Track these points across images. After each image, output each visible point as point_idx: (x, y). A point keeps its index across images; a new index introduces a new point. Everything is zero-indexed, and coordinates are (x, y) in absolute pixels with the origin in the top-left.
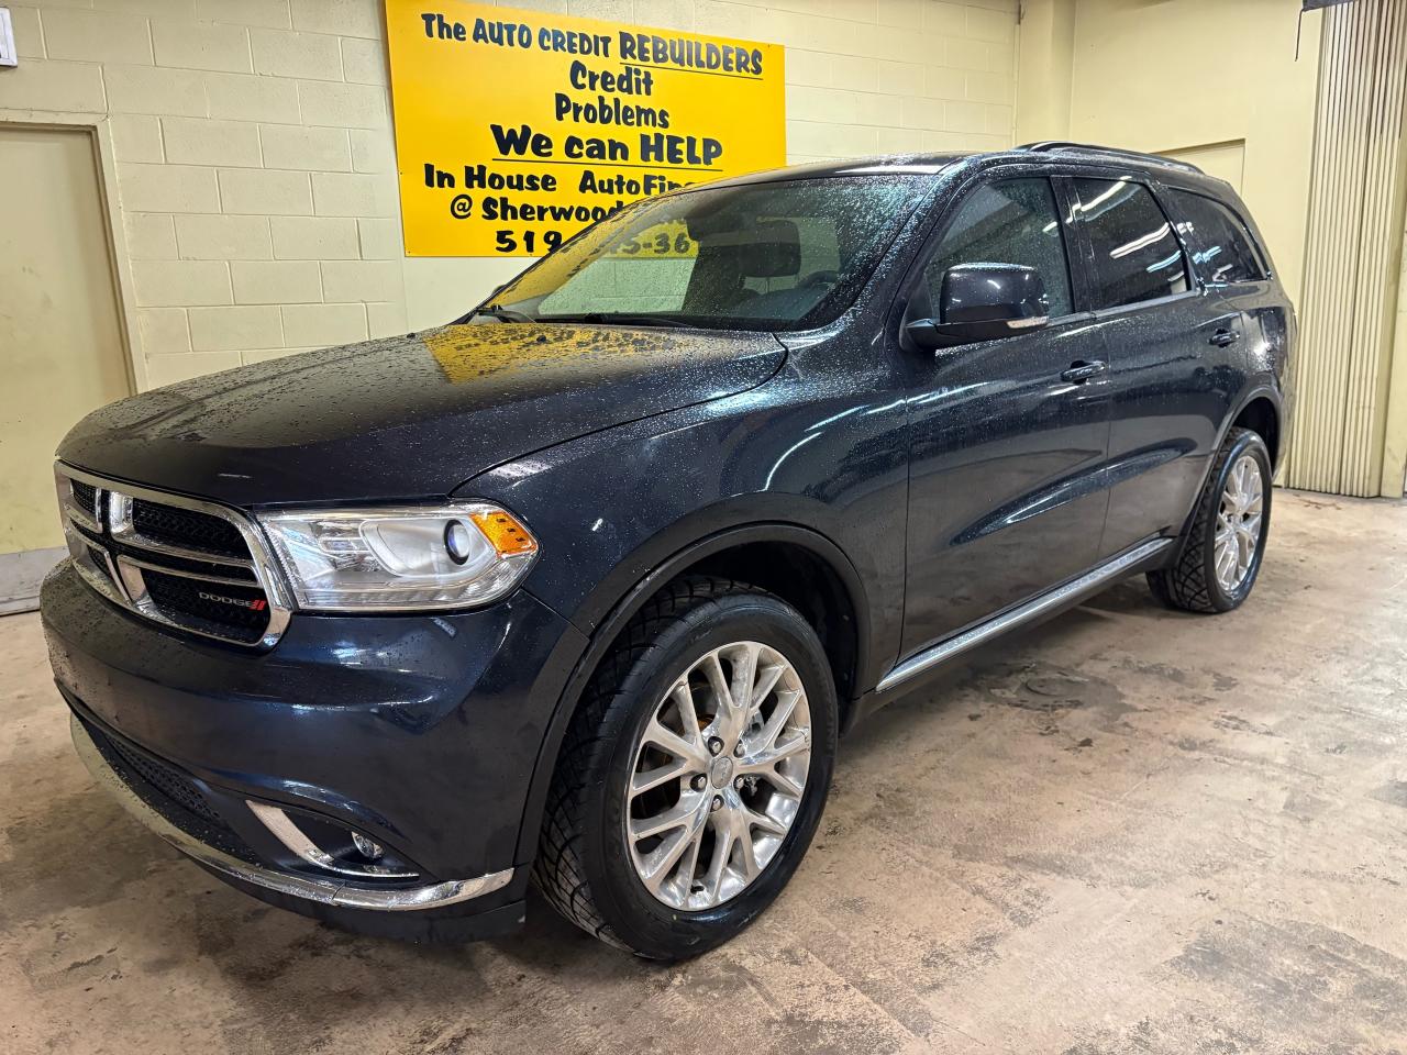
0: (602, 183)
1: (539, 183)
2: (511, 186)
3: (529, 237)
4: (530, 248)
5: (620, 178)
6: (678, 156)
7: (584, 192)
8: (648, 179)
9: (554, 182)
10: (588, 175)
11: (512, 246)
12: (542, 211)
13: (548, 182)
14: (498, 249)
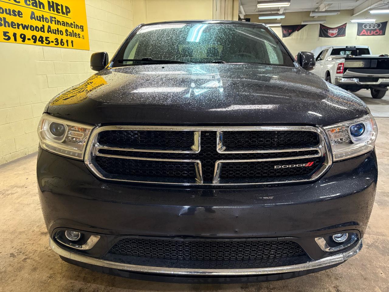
0: (37, 17)
1: (17, 14)
2: (7, 13)
3: (15, 35)
4: (15, 40)
5: (43, 16)
6: (59, 11)
7: (32, 19)
8: (51, 17)
9: (22, 14)
10: (33, 13)
11: (9, 38)
12: (18, 25)
13: (20, 14)
14: (4, 39)
